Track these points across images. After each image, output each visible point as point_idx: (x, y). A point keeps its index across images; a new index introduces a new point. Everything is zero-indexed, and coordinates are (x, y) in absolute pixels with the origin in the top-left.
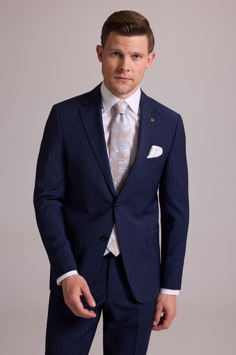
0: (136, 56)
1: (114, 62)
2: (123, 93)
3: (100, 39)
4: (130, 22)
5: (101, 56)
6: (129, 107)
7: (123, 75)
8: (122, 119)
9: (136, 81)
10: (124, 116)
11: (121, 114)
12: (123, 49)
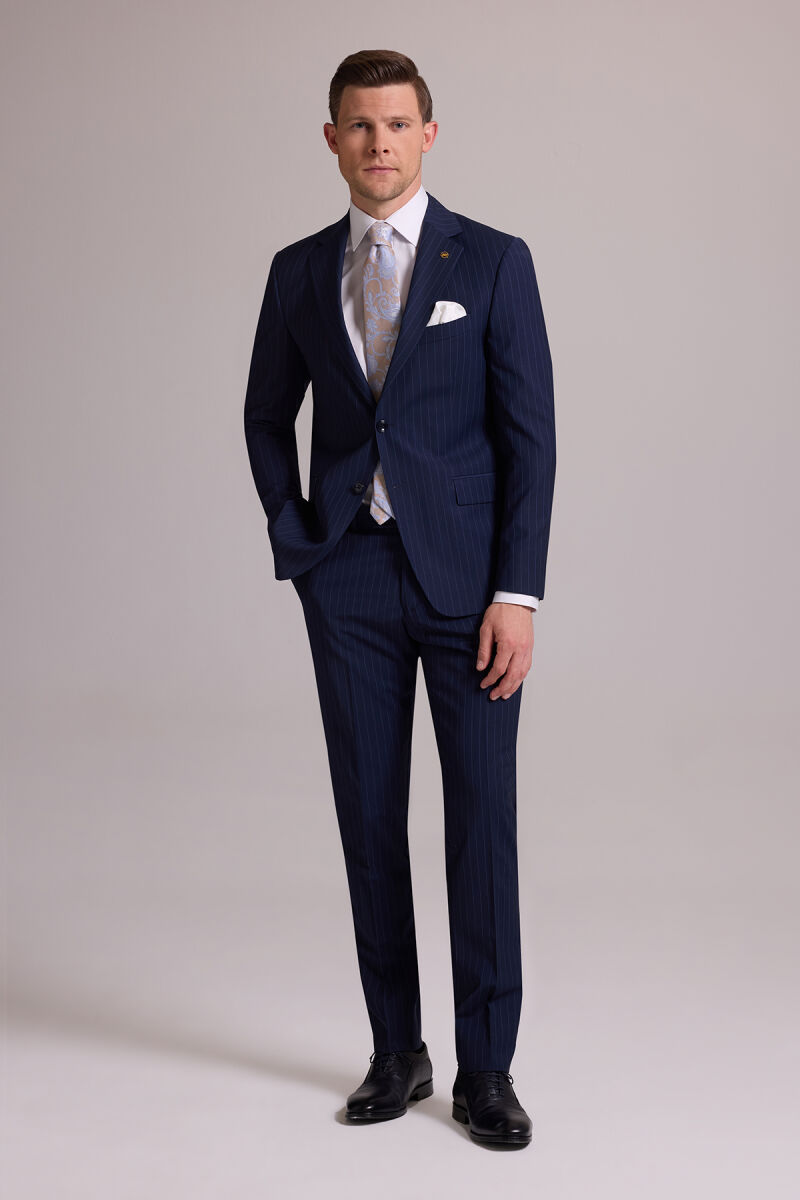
0: (396, 124)
1: (357, 139)
2: (382, 201)
3: (329, 110)
4: (376, 60)
5: (333, 143)
6: (395, 232)
7: (377, 162)
8: (379, 254)
9: (404, 171)
10: (384, 250)
11: (378, 246)
12: (369, 113)
